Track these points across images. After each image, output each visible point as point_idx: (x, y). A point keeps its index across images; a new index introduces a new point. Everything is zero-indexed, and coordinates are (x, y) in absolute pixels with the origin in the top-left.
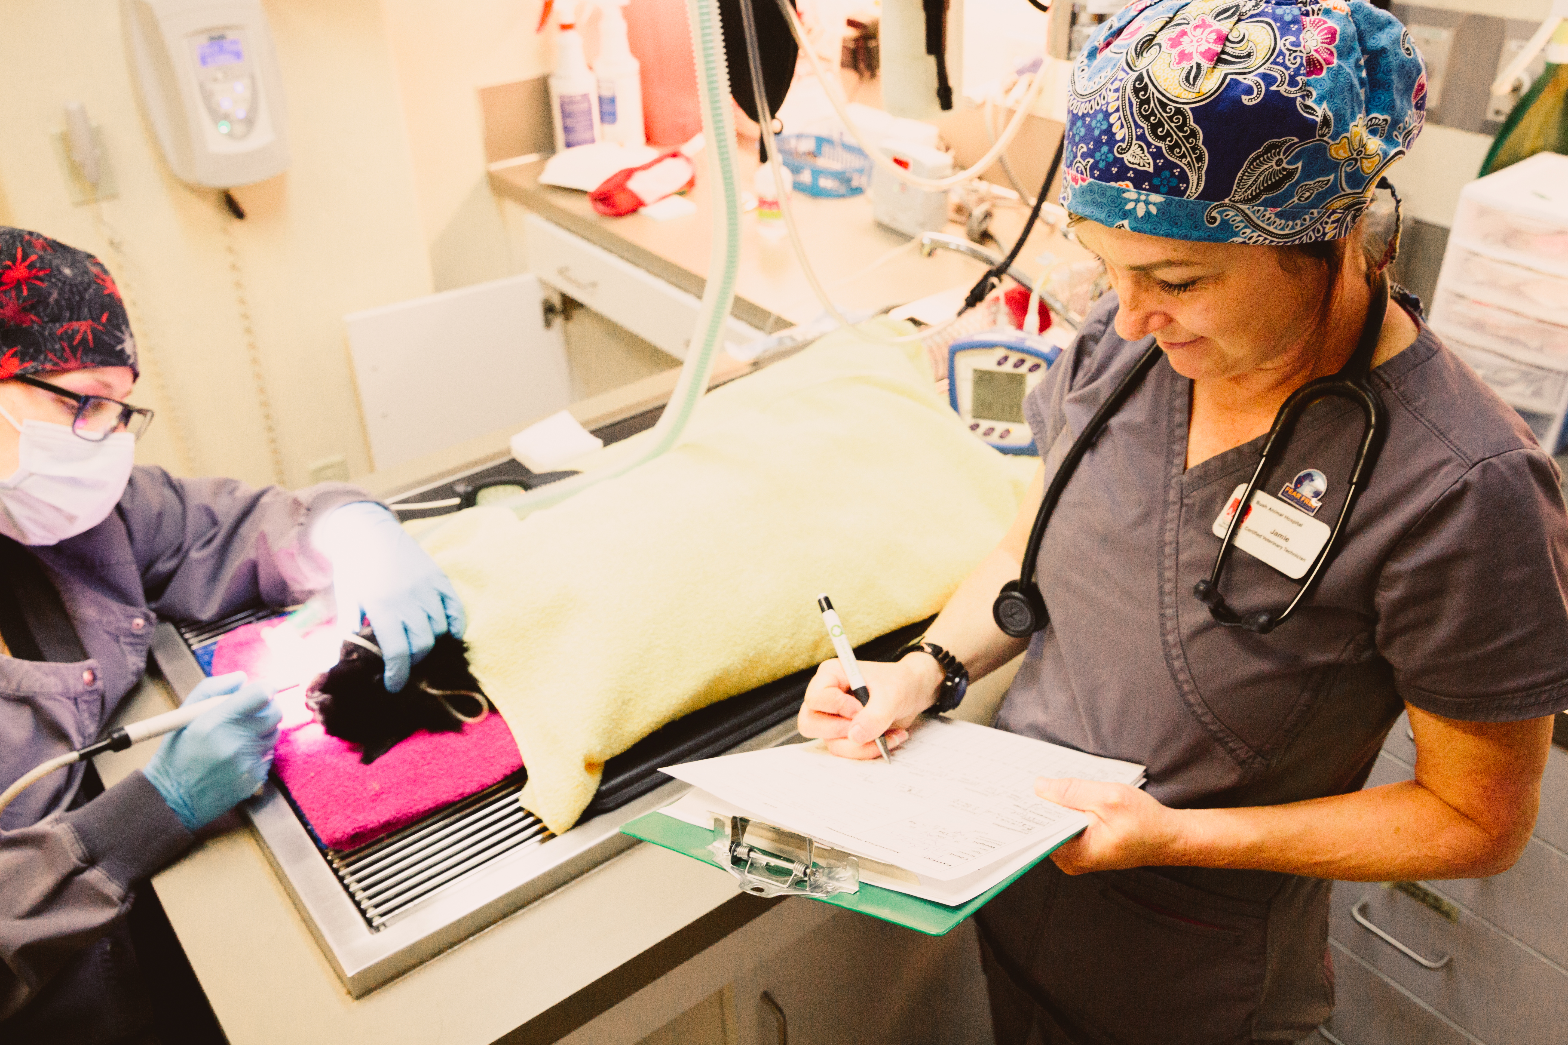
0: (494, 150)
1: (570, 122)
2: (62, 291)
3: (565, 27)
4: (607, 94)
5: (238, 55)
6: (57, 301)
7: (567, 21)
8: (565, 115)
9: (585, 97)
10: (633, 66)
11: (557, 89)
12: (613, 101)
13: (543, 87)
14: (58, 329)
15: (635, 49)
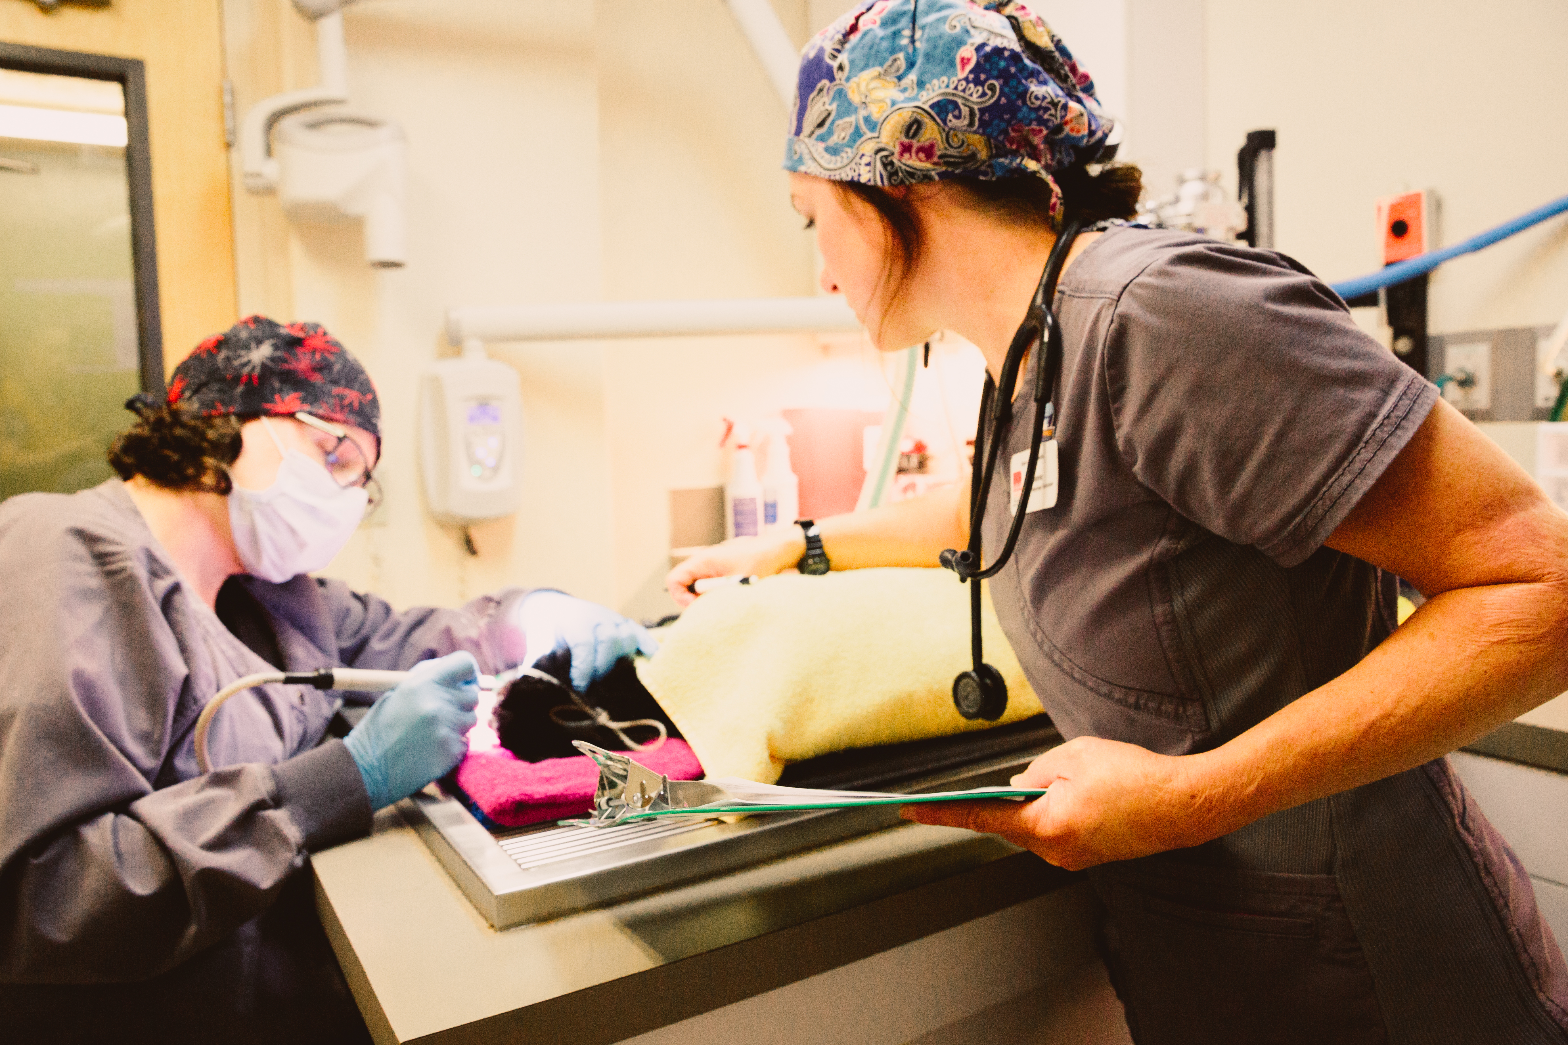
0: (677, 542)
1: (740, 519)
2: (344, 367)
3: (741, 447)
4: (770, 500)
5: (495, 418)
6: (339, 372)
7: (743, 442)
8: (737, 513)
9: (753, 500)
10: (792, 481)
11: (731, 495)
12: (774, 506)
13: (719, 495)
14: (335, 390)
15: (795, 468)
